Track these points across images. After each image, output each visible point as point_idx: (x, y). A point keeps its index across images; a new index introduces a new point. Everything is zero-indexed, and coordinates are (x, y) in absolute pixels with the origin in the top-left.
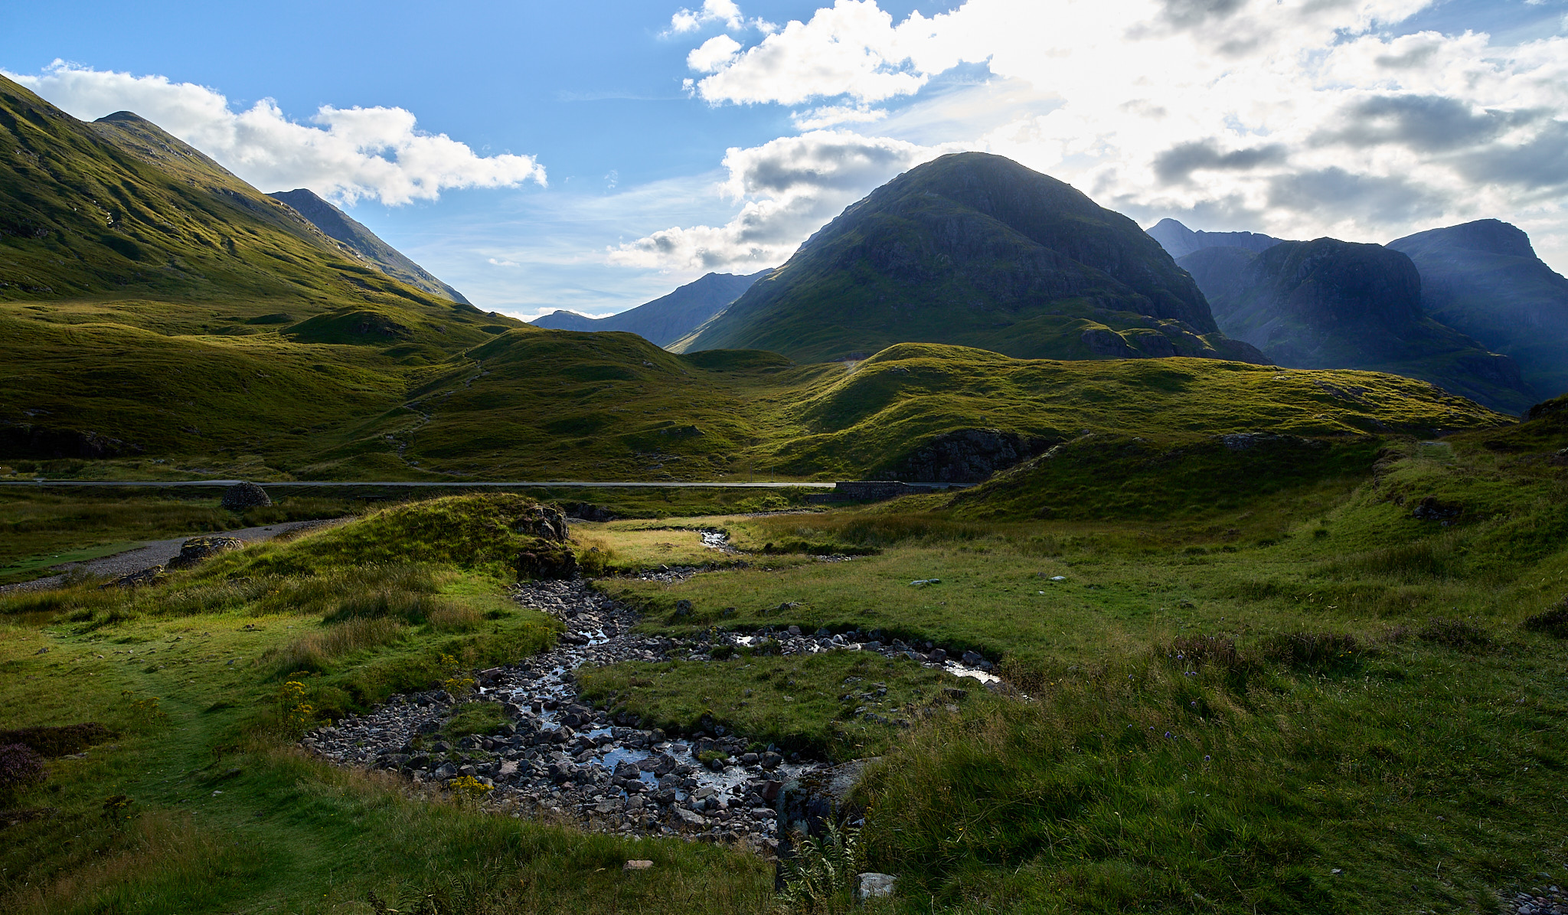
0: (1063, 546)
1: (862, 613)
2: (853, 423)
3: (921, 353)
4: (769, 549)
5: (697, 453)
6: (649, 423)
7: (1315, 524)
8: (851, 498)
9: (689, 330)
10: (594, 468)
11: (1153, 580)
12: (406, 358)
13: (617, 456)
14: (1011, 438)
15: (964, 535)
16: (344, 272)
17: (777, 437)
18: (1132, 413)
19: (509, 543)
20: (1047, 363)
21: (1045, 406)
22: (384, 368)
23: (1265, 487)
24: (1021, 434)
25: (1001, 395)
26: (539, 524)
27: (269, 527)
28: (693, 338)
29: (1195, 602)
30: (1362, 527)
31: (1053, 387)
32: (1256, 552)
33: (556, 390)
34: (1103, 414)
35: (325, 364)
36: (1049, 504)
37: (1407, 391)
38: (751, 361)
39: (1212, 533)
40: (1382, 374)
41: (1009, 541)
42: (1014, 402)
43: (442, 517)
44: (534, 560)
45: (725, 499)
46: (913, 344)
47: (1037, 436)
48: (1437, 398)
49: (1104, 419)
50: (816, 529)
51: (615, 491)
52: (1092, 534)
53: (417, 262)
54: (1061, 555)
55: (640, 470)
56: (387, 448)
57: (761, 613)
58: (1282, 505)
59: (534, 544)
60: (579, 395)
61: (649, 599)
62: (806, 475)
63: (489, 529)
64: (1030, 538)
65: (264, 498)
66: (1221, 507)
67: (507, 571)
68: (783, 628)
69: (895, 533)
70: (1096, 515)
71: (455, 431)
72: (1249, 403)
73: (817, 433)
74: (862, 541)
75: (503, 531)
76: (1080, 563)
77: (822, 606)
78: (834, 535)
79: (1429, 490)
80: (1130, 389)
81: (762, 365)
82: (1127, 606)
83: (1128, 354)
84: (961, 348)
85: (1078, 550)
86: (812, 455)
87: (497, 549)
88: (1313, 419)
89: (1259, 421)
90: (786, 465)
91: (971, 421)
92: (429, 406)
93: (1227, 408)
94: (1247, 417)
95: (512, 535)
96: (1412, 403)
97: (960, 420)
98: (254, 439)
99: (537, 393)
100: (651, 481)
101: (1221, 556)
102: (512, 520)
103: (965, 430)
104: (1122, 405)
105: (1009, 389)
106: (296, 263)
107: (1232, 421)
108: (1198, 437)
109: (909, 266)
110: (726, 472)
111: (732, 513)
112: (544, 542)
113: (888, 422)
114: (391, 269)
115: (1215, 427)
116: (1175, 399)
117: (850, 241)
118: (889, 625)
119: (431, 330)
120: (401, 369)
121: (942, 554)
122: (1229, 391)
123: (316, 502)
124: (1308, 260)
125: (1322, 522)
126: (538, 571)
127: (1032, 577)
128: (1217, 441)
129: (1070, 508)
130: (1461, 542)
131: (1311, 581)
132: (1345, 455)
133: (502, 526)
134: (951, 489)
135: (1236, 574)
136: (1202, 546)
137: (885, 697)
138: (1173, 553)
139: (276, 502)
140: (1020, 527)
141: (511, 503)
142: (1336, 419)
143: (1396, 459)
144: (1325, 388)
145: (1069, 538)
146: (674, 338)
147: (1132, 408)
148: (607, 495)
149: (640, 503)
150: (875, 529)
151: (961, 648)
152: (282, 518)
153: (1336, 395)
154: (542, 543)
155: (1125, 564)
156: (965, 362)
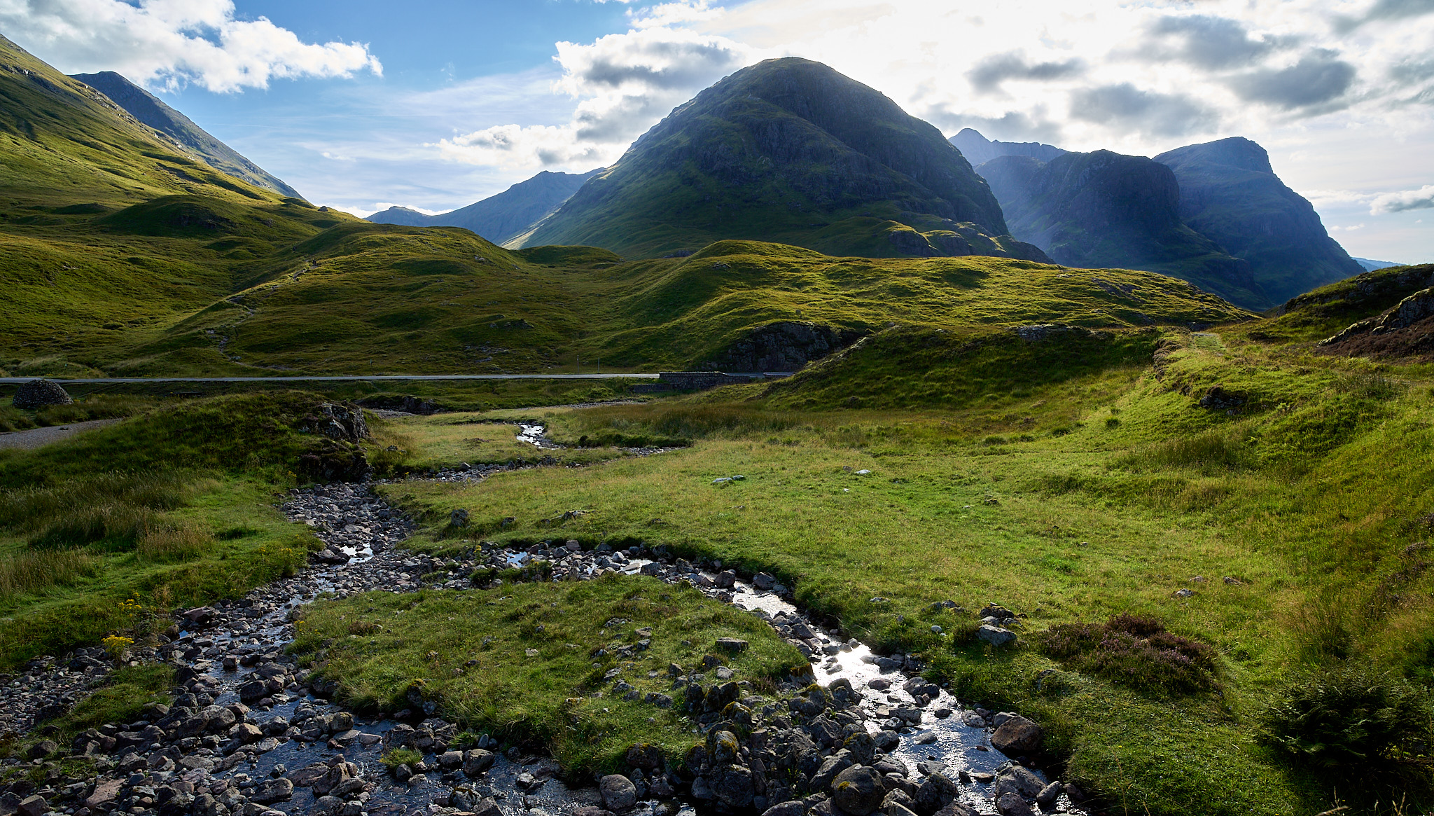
0: (869, 436)
1: (649, 524)
2: (677, 316)
3: (743, 250)
4: (584, 442)
5: (527, 345)
6: (479, 316)
7: (1104, 413)
8: (674, 388)
9: (524, 228)
10: (423, 361)
11: (956, 472)
12: (231, 251)
13: (446, 349)
14: (823, 331)
15: (774, 426)
16: (162, 162)
17: (604, 330)
18: (933, 308)
19: (289, 445)
20: (858, 261)
21: (855, 300)
22: (208, 262)
23: (1055, 376)
24: (833, 326)
25: (816, 290)
26: (325, 424)
27: (65, 427)
28: (528, 235)
29: (998, 497)
30: (1151, 416)
31: (863, 283)
32: (1051, 441)
33: (386, 284)
34: (907, 308)
35: (141, 257)
36: (856, 394)
37: (1168, 289)
38: (582, 257)
39: (1009, 420)
40: (1148, 273)
41: (817, 431)
42: (827, 296)
43: (215, 418)
44: (317, 461)
45: (552, 390)
46: (734, 241)
47: (848, 329)
48: (1193, 295)
49: (909, 312)
50: (631, 421)
51: (443, 384)
52: (896, 424)
53: (244, 155)
54: (866, 445)
55: (468, 363)
56: (207, 343)
57: (540, 524)
58: (1071, 394)
59: (318, 446)
60: (409, 289)
61: (428, 506)
62: (633, 366)
63: (266, 430)
64: (837, 428)
65: (63, 396)
66: (1016, 395)
67: (285, 474)
68: (560, 542)
69: (707, 425)
70: (901, 404)
71: (279, 325)
72: (1036, 298)
73: (643, 326)
74: (676, 432)
75: (284, 432)
76: (885, 454)
77: (608, 514)
78: (648, 426)
79: (1214, 379)
80: (932, 285)
81: (592, 261)
82: (932, 502)
83: (929, 254)
84: (779, 245)
85: (883, 440)
86: (637, 348)
87: (275, 451)
88: (1090, 313)
89: (1044, 314)
90: (613, 357)
91: (787, 315)
92: (253, 300)
93: (1016, 303)
94: (1033, 312)
95: (295, 436)
96: (1173, 299)
97: (777, 313)
98: (61, 333)
99: (366, 288)
100: (480, 373)
101: (1022, 445)
102: (294, 419)
103: (781, 323)
104: (924, 300)
105: (823, 284)
106: (106, 150)
107: (1021, 315)
108: (994, 329)
109: (733, 167)
110: (555, 364)
111: (558, 404)
112: (331, 443)
113: (710, 315)
114: (216, 161)
115: (1006, 320)
116: (971, 294)
117: (677, 142)
118: (675, 540)
119: (257, 224)
120: (226, 262)
121: (751, 447)
122: (1019, 287)
123: (124, 399)
124: (1088, 170)
125: (1113, 411)
126: (323, 475)
127: (837, 471)
128: (1012, 333)
129: (876, 397)
130: (1250, 432)
131: (1111, 473)
132: (1128, 345)
133: (283, 427)
134: (768, 378)
135: (1037, 466)
136: (1000, 436)
137: (647, 652)
138: (974, 443)
139: (78, 400)
140: (829, 417)
141: (295, 401)
142: (1110, 314)
143: (1173, 349)
144: (1101, 285)
145: (875, 428)
146: (510, 235)
147: (933, 303)
148: (435, 388)
149: (467, 396)
150: (688, 420)
151: (752, 569)
152: (82, 416)
153: (1110, 292)
154: (327, 443)
155: (928, 455)
156: (783, 259)
